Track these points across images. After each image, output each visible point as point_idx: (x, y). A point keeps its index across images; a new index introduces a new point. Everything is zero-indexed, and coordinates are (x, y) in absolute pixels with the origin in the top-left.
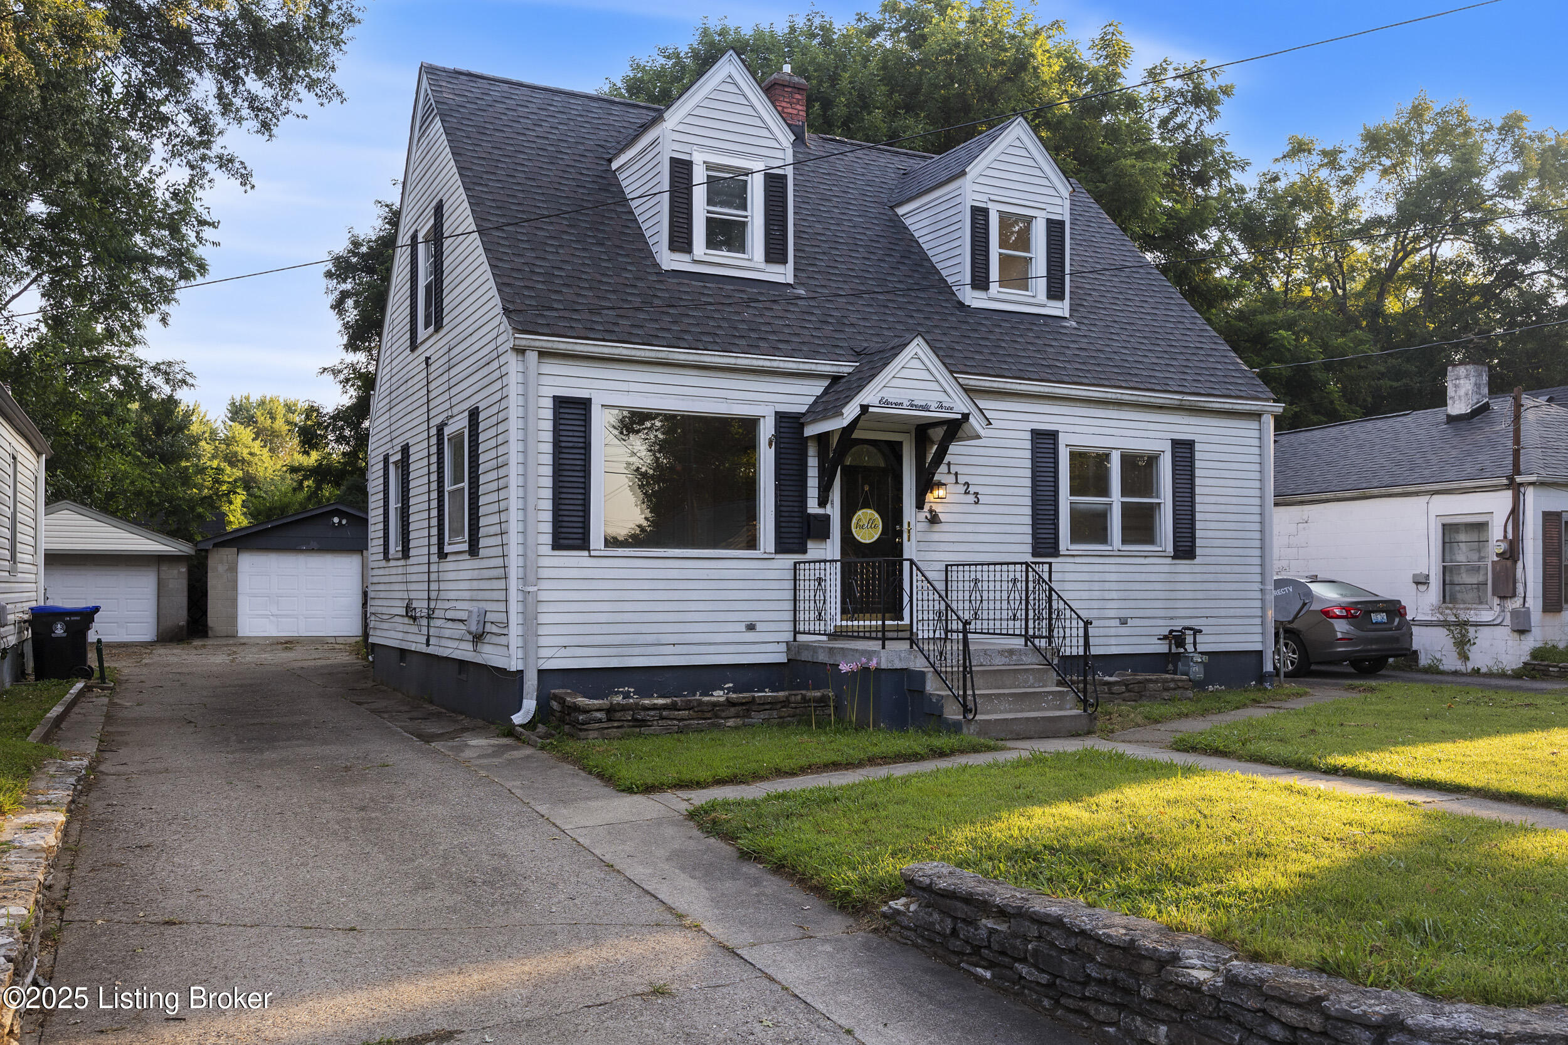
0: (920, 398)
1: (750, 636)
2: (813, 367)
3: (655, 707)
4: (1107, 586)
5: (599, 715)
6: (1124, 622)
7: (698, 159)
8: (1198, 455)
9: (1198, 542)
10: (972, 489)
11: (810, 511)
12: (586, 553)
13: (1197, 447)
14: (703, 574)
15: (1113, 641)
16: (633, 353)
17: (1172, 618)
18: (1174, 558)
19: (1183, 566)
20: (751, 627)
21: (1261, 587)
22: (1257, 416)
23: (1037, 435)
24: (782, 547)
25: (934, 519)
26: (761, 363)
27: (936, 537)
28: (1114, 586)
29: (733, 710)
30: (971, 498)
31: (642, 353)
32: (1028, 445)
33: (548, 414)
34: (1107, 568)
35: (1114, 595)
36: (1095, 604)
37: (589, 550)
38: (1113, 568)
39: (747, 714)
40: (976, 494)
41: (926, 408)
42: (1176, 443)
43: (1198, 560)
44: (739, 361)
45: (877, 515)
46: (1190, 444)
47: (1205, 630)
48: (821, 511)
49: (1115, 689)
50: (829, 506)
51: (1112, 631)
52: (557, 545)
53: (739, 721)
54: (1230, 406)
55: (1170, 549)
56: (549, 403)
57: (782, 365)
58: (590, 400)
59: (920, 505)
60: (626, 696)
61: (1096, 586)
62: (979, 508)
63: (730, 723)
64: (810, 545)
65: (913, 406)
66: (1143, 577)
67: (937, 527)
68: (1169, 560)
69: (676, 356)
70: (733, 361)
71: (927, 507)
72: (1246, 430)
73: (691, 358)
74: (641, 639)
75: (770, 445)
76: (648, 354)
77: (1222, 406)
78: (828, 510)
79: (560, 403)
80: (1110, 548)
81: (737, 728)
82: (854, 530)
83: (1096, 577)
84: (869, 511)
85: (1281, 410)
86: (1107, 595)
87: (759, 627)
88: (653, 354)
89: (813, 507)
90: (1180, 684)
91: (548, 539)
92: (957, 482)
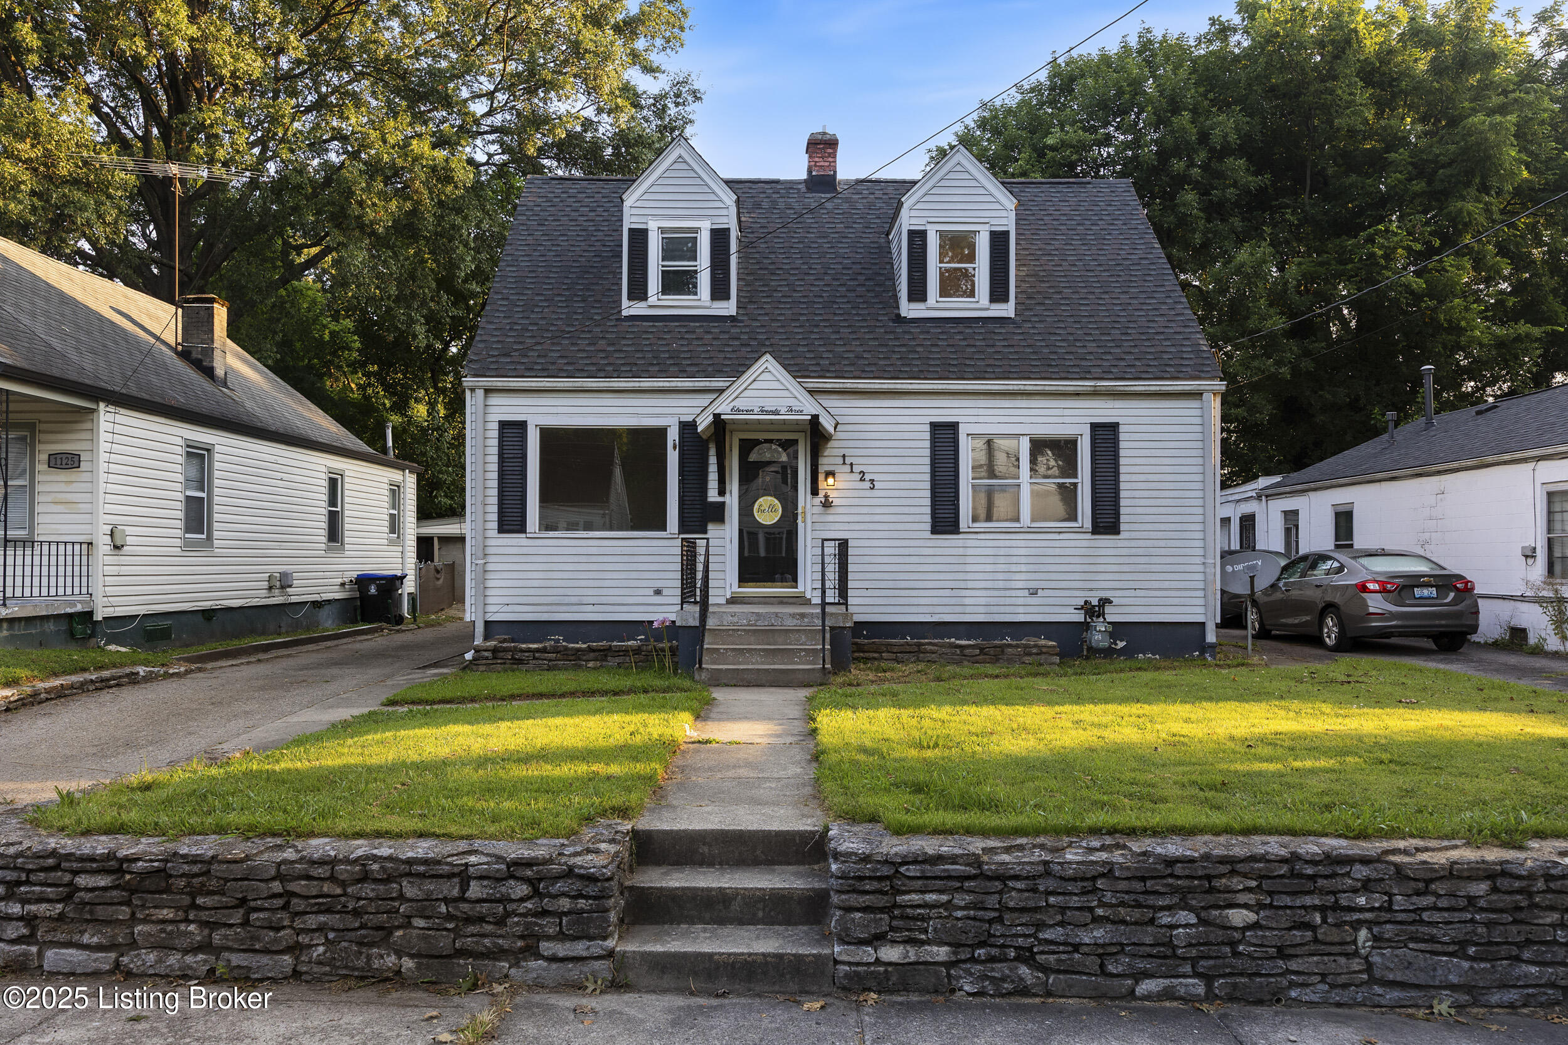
0: (770, 405)
1: (657, 599)
2: (708, 384)
3: (529, 650)
4: (1015, 559)
5: (486, 654)
6: (1034, 593)
7: (653, 226)
8: (1122, 437)
9: (1123, 519)
10: (867, 477)
11: (710, 499)
12: (523, 535)
13: (1122, 429)
14: (618, 551)
15: (1021, 610)
16: (555, 384)
17: (1091, 590)
18: (1094, 532)
19: (1105, 541)
20: (658, 592)
21: (1203, 560)
22: (1197, 395)
23: (935, 427)
24: (683, 527)
25: (827, 504)
26: (661, 384)
27: (831, 518)
28: (1023, 560)
29: (592, 655)
30: (868, 485)
31: (562, 384)
32: (927, 436)
33: (495, 434)
34: (1013, 543)
35: (1023, 568)
36: (1001, 576)
37: (525, 532)
38: (1022, 544)
39: (604, 658)
40: (872, 481)
41: (776, 413)
42: (1095, 427)
43: (1122, 535)
44: (642, 384)
45: (776, 501)
46: (1114, 427)
47: (1115, 601)
48: (720, 499)
49: (967, 651)
50: (728, 495)
51: (1021, 601)
52: (501, 530)
53: (598, 664)
54: (1158, 388)
55: (1088, 525)
56: (496, 426)
57: (679, 384)
58: (525, 422)
59: (815, 492)
60: (558, 641)
61: (1002, 560)
62: (875, 493)
63: (591, 664)
64: (710, 527)
65: (763, 411)
66: (1057, 551)
67: (831, 510)
68: (1089, 536)
69: (590, 385)
70: (637, 384)
71: (822, 494)
72: (1187, 410)
73: (602, 384)
74: (567, 600)
75: (675, 448)
76: (566, 384)
77: (1147, 388)
78: (727, 499)
79: (504, 425)
80: (1017, 525)
81: (594, 669)
82: (756, 514)
83: (1002, 552)
84: (770, 498)
85: (1224, 388)
86: (1014, 568)
87: (665, 592)
88: (570, 384)
89: (713, 496)
90: (1044, 650)
91: (495, 525)
92: (852, 471)
